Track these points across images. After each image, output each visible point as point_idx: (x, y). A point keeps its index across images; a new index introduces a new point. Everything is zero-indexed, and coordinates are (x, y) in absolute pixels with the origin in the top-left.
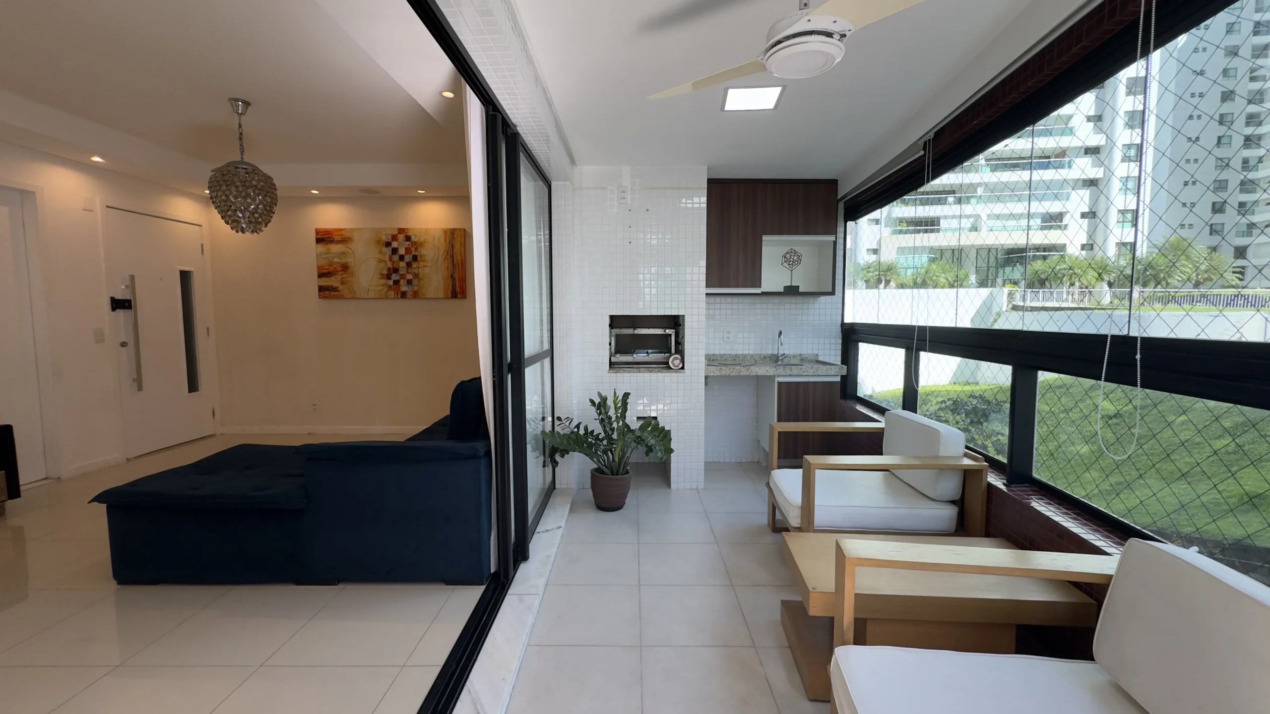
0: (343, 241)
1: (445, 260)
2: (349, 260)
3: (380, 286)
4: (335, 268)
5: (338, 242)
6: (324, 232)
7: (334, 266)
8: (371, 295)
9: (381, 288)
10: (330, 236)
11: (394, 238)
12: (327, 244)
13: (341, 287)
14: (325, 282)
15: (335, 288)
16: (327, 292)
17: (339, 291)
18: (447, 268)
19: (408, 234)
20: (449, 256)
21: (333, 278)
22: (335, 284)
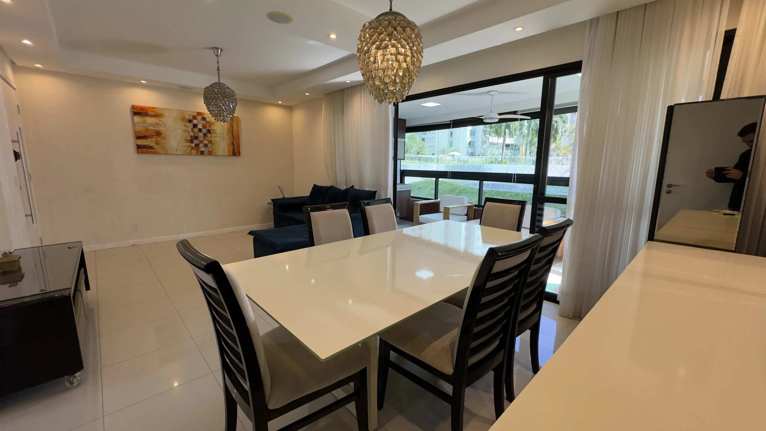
0: (156, 116)
1: (228, 134)
2: (161, 129)
3: (186, 147)
4: (150, 133)
5: (152, 116)
6: (140, 108)
8: (179, 152)
10: (145, 111)
11: (195, 118)
12: (143, 117)
13: (156, 146)
14: (141, 142)
15: (151, 147)
16: (145, 149)
17: (154, 149)
18: (230, 138)
19: (204, 116)
20: (230, 132)
21: (149, 140)
22: (151, 144)
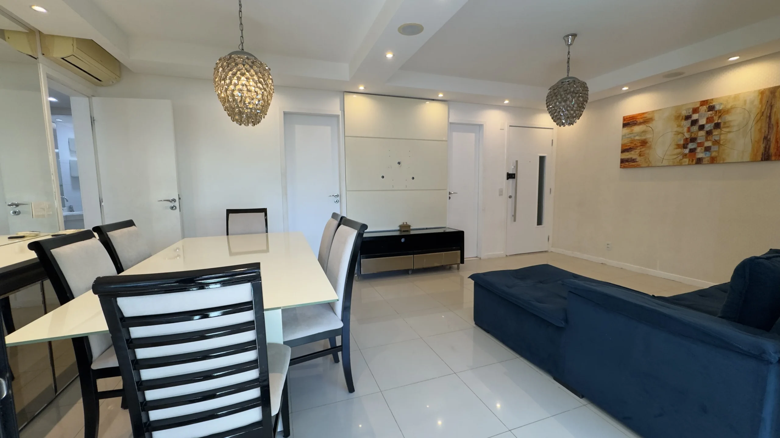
0: (645, 122)
1: (758, 121)
2: (648, 136)
3: (674, 155)
4: (635, 144)
5: (641, 124)
6: (630, 117)
7: (635, 143)
8: (665, 163)
9: (676, 157)
10: (634, 120)
11: (695, 111)
12: (631, 127)
13: (638, 159)
14: (627, 156)
15: (634, 160)
16: (627, 163)
17: (636, 162)
18: (760, 130)
19: (711, 105)
20: (764, 118)
21: (632, 152)
22: (634, 157)
